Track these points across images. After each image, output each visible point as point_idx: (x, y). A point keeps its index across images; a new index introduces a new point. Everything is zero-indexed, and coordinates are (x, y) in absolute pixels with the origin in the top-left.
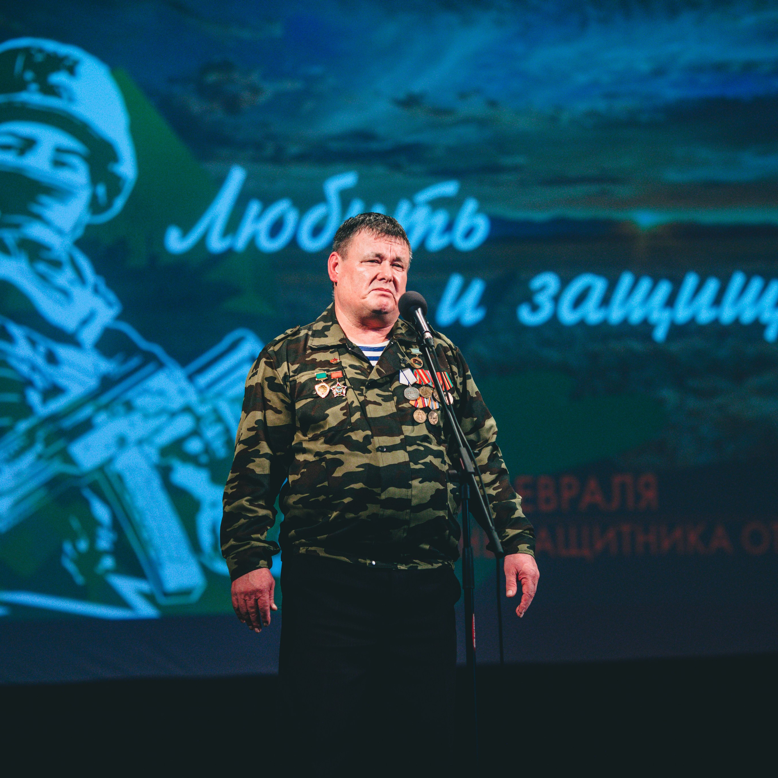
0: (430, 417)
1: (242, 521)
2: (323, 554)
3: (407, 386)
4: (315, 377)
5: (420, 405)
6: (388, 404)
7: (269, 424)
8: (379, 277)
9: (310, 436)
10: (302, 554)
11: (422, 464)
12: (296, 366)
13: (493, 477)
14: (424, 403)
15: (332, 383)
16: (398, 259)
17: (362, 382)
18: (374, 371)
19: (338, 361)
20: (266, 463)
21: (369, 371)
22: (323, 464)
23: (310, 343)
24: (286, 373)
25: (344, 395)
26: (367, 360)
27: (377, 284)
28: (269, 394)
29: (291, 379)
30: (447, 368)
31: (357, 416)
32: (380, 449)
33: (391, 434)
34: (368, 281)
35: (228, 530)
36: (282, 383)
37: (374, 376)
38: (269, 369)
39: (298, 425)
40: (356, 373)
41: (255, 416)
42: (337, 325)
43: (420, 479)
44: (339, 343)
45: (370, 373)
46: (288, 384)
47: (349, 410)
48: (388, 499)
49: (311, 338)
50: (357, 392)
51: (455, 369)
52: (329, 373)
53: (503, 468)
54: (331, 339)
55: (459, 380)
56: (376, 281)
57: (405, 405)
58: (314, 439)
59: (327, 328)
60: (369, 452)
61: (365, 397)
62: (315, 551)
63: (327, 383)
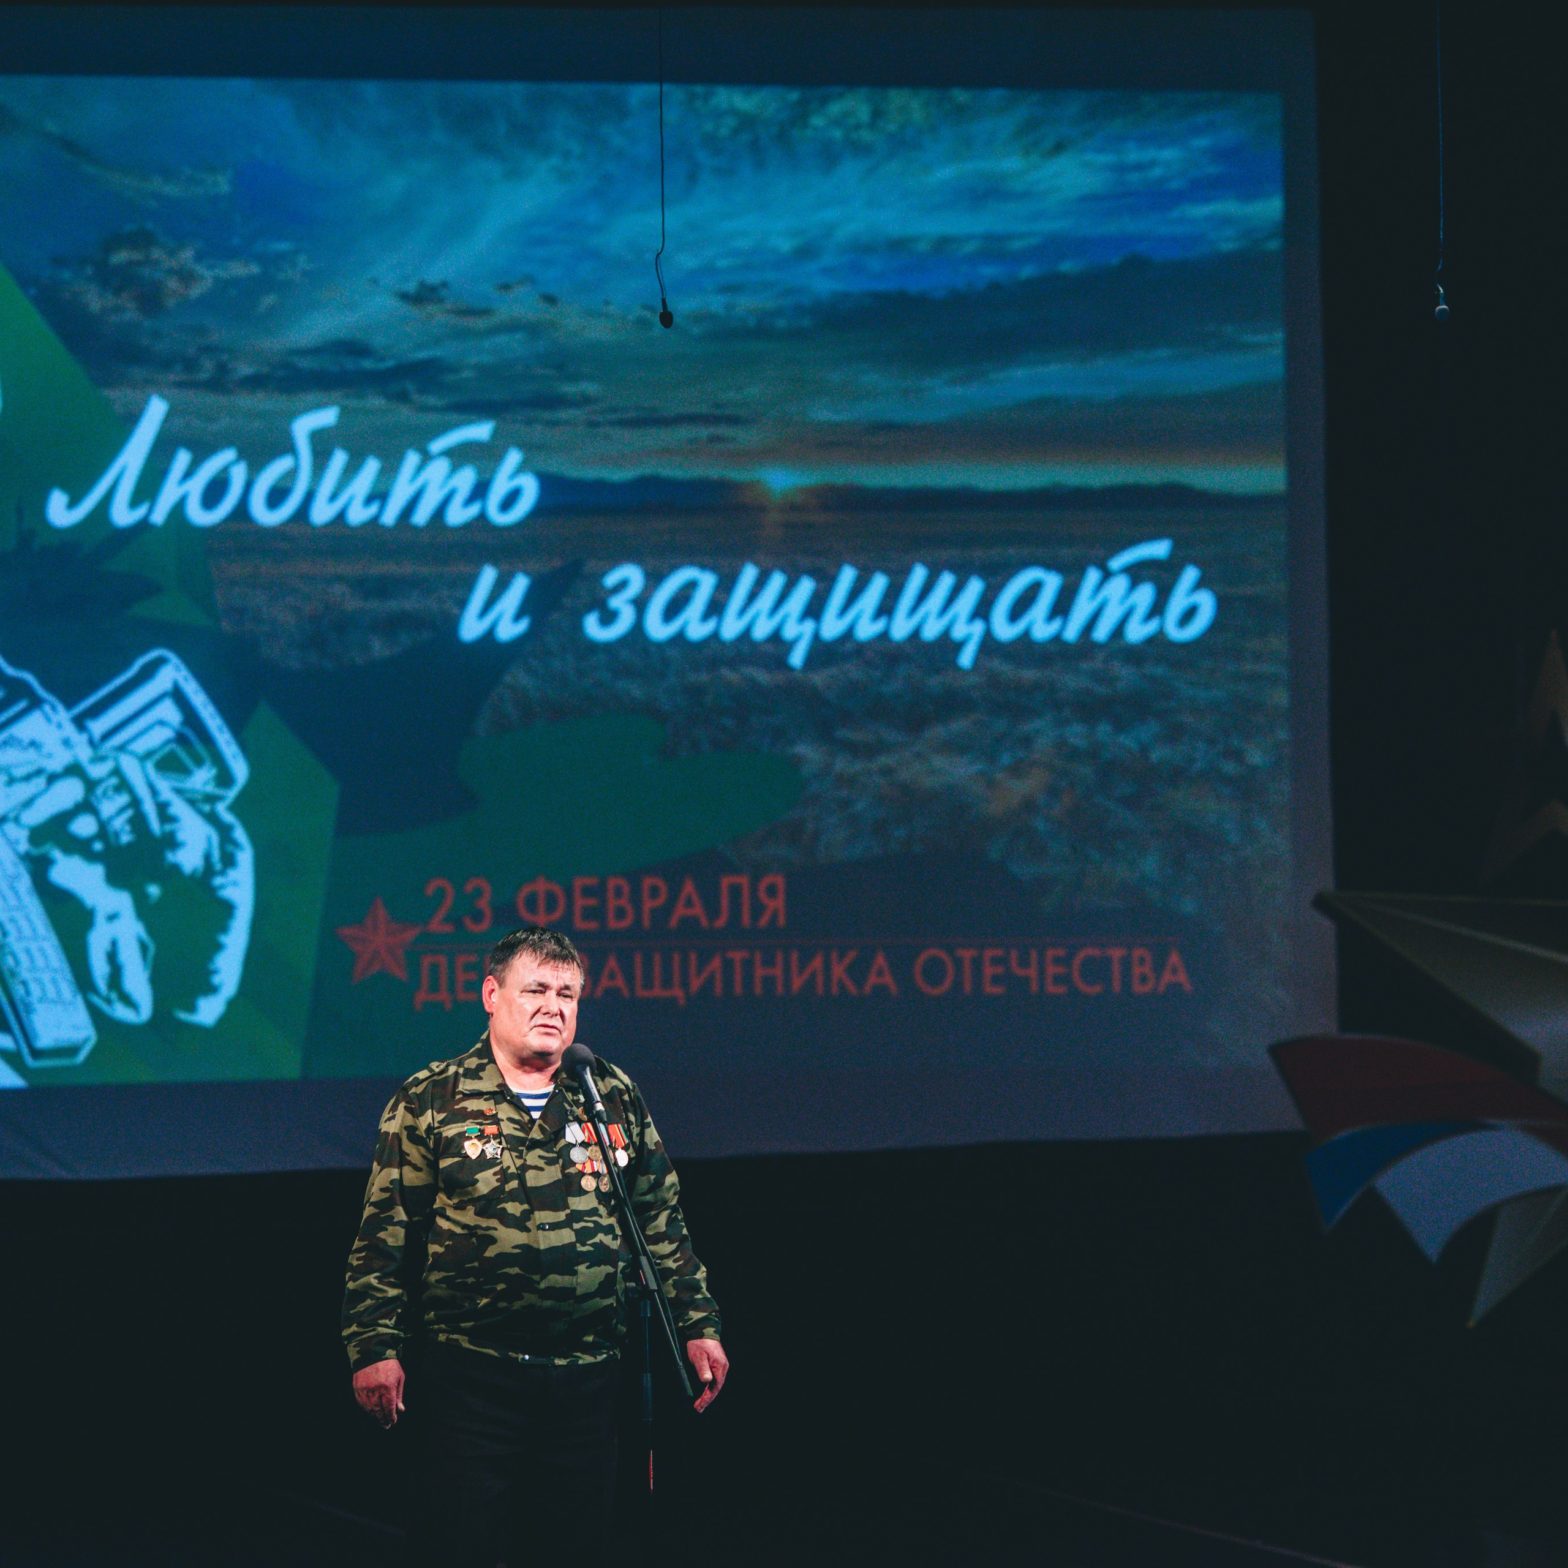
0: (600, 1184)
1: (369, 1302)
2: (466, 1345)
3: (574, 1145)
4: (465, 1132)
5: (588, 1170)
6: (553, 1168)
7: (406, 1183)
8: (544, 1010)
9: (456, 1201)
10: (441, 1343)
11: (590, 1245)
12: (442, 1116)
13: (674, 1246)
14: (593, 1167)
15: (485, 1140)
16: (567, 988)
17: (521, 1141)
18: (536, 1127)
19: (494, 1112)
20: (401, 1232)
21: (530, 1126)
22: (474, 1240)
23: (461, 1088)
24: (430, 1124)
25: (499, 1157)
26: (528, 1110)
27: (540, 1019)
28: (407, 1146)
29: (436, 1131)
30: (621, 1118)
31: (514, 1184)
32: (541, 1227)
33: (555, 1208)
34: (529, 1017)
35: (351, 1312)
36: (425, 1136)
37: (536, 1134)
38: (409, 1116)
39: (441, 1185)
40: (515, 1128)
41: (390, 1174)
42: (494, 1065)
43: (588, 1264)
44: (496, 1089)
45: (531, 1129)
46: (432, 1137)
47: (504, 1176)
48: (548, 1288)
49: (462, 1079)
50: (514, 1154)
51: (632, 1118)
52: (482, 1127)
53: (685, 1235)
54: (487, 1084)
55: (635, 1131)
56: (538, 1014)
57: (572, 1170)
58: (459, 1207)
59: (481, 1068)
60: (528, 1230)
61: (525, 1160)
62: (457, 1340)
63: (479, 1140)
